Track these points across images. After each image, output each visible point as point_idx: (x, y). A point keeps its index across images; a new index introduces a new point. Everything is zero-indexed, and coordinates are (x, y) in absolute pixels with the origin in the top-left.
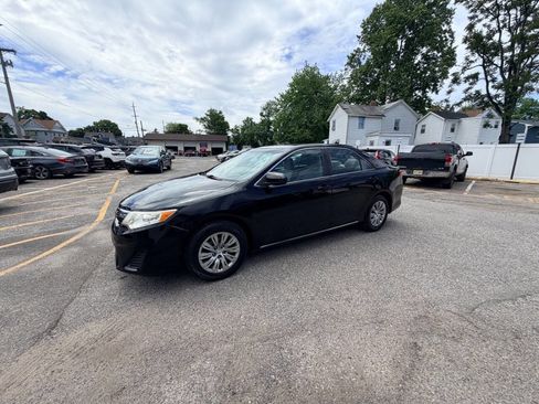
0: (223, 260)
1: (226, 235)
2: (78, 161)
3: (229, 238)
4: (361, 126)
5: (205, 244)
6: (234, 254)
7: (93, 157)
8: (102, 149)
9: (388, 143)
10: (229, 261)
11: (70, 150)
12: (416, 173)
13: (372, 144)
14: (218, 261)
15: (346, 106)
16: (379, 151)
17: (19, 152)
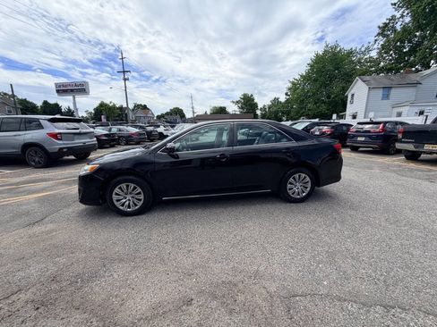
0: (131, 203)
1: (132, 186)
2: (140, 134)
3: (135, 188)
4: (386, 97)
5: (117, 190)
6: (140, 200)
7: (151, 132)
8: (159, 126)
9: (421, 113)
10: (136, 205)
11: (141, 127)
12: (427, 147)
13: (399, 115)
14: (127, 203)
15: (367, 78)
16: (385, 123)
17: (115, 129)
